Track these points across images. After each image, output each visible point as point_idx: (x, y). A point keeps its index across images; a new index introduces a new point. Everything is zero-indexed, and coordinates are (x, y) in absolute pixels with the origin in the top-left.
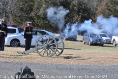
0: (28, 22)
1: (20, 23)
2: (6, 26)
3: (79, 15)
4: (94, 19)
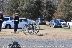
0: (16, 14)
3: (47, 9)
4: (56, 12)
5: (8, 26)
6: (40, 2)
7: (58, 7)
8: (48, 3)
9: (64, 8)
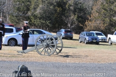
1: (17, 22)
3: (75, 14)
4: (90, 18)
6: (64, 3)
7: (92, 12)
8: (76, 4)
9: (102, 13)
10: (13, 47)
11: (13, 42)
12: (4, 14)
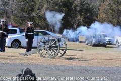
1: (21, 23)
2: (7, 26)
3: (81, 15)
4: (97, 19)
5: (16, 44)
6: (70, 2)
7: (99, 12)
8: (82, 4)
9: (109, 14)
10: (17, 49)
11: (17, 44)
12: (8, 15)
